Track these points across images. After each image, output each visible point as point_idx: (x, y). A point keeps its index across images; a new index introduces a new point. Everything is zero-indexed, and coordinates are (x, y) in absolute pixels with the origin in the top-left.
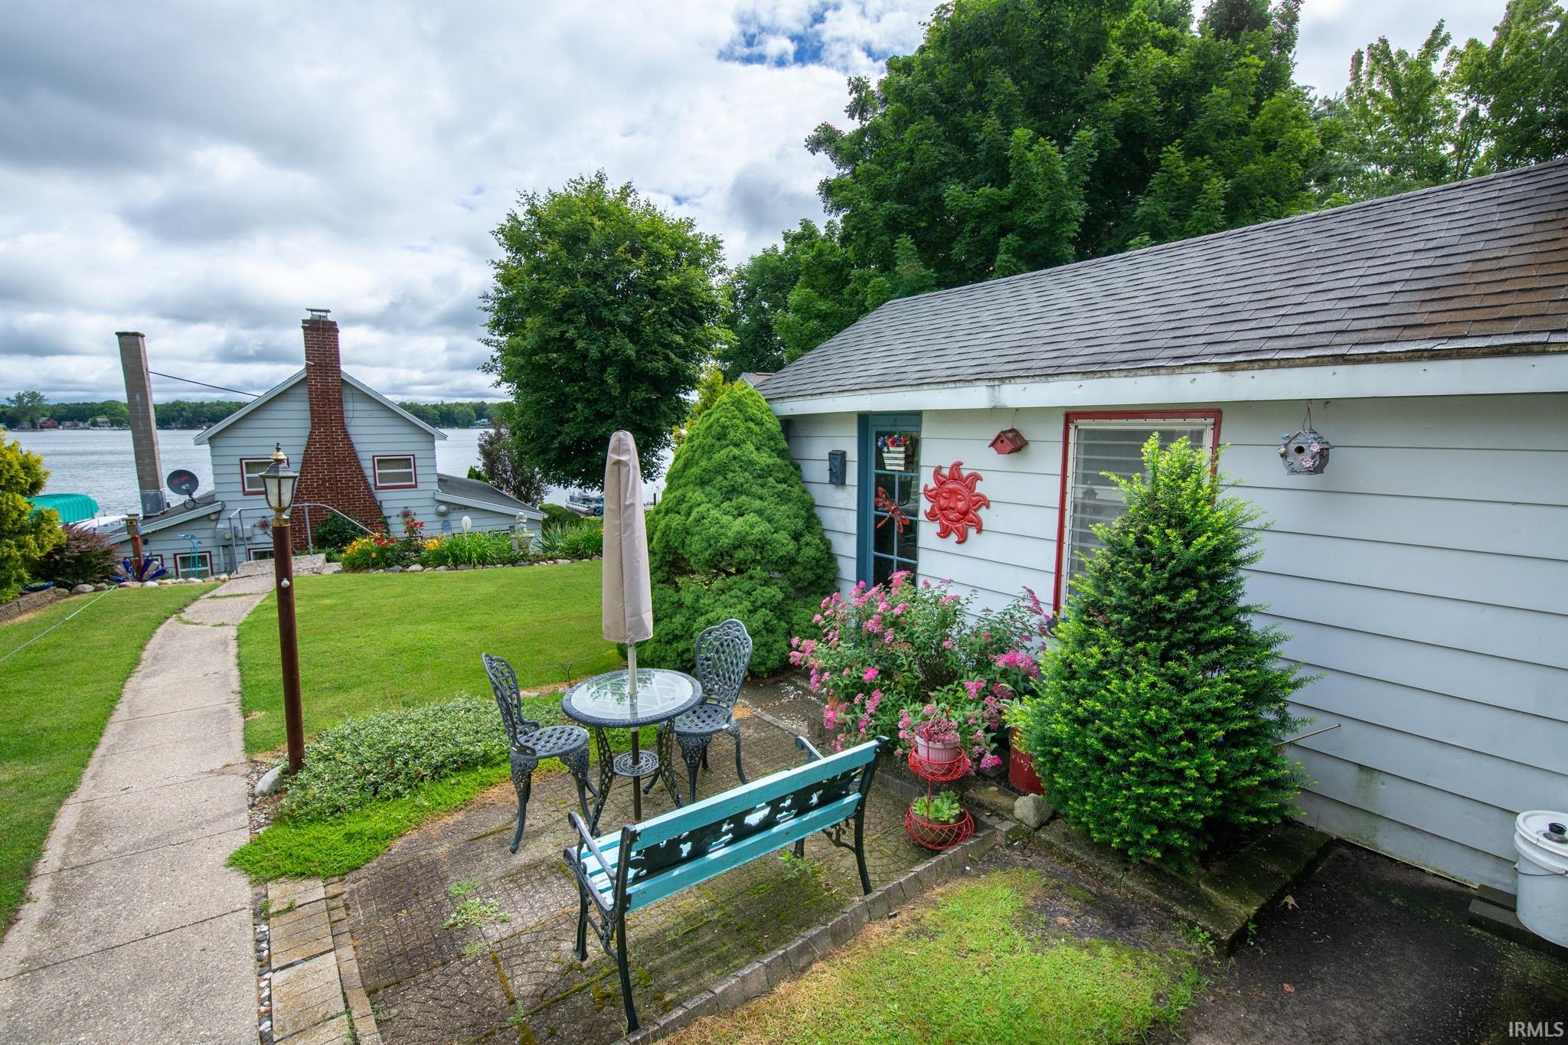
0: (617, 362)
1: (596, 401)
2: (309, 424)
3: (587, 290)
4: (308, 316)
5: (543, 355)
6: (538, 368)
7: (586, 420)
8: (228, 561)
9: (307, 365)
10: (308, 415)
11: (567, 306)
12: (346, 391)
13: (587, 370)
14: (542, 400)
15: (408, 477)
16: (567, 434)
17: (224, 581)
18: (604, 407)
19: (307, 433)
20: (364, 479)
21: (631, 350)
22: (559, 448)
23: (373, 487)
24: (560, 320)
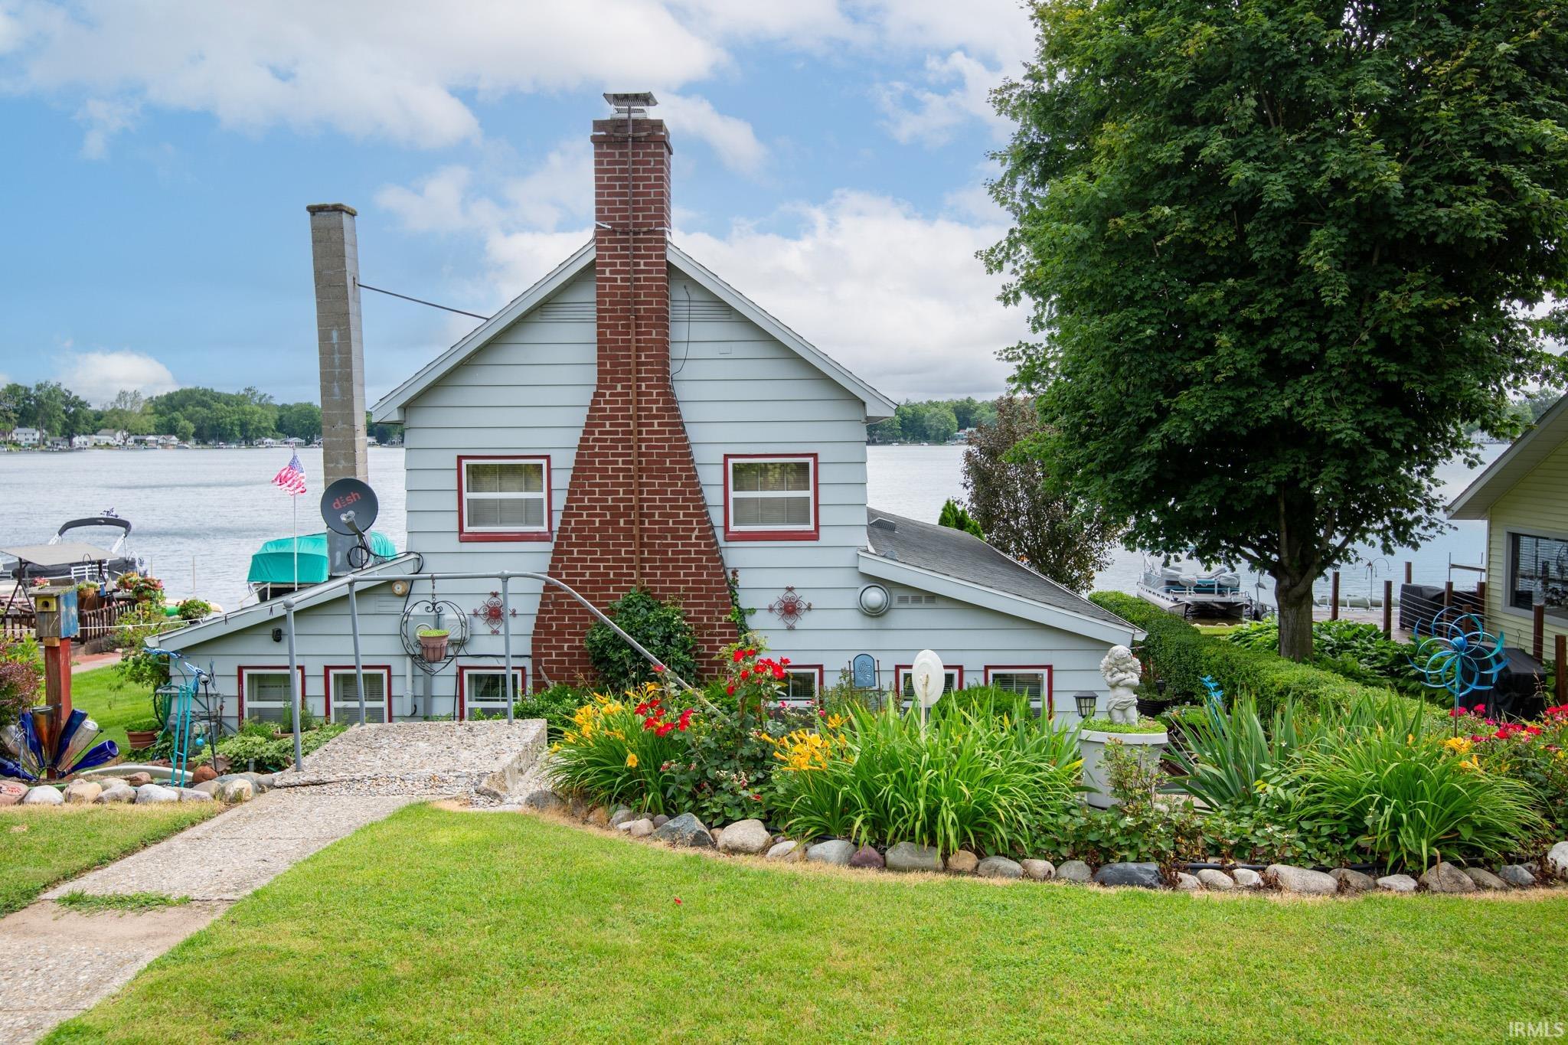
0: (1339, 215)
1: (1269, 326)
2: (591, 375)
3: (1267, 24)
4: (609, 112)
5: (1136, 215)
6: (1122, 249)
7: (1239, 379)
8: (420, 692)
9: (600, 232)
10: (591, 354)
11: (1207, 77)
12: (678, 294)
13: (1251, 242)
14: (1127, 330)
15: (798, 513)
16: (1184, 415)
17: (237, 799)
18: (1291, 342)
19: (586, 396)
20: (701, 511)
21: (1390, 175)
22: (1160, 455)
23: (720, 534)
24: (1187, 120)
